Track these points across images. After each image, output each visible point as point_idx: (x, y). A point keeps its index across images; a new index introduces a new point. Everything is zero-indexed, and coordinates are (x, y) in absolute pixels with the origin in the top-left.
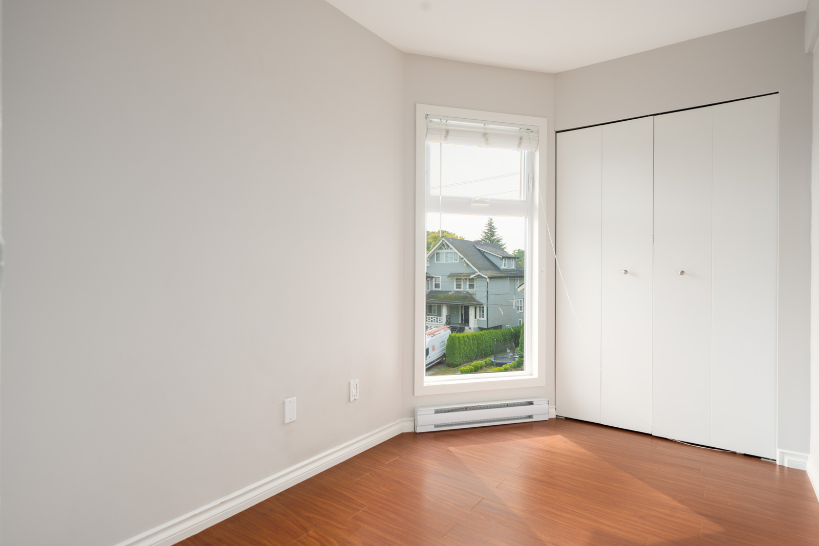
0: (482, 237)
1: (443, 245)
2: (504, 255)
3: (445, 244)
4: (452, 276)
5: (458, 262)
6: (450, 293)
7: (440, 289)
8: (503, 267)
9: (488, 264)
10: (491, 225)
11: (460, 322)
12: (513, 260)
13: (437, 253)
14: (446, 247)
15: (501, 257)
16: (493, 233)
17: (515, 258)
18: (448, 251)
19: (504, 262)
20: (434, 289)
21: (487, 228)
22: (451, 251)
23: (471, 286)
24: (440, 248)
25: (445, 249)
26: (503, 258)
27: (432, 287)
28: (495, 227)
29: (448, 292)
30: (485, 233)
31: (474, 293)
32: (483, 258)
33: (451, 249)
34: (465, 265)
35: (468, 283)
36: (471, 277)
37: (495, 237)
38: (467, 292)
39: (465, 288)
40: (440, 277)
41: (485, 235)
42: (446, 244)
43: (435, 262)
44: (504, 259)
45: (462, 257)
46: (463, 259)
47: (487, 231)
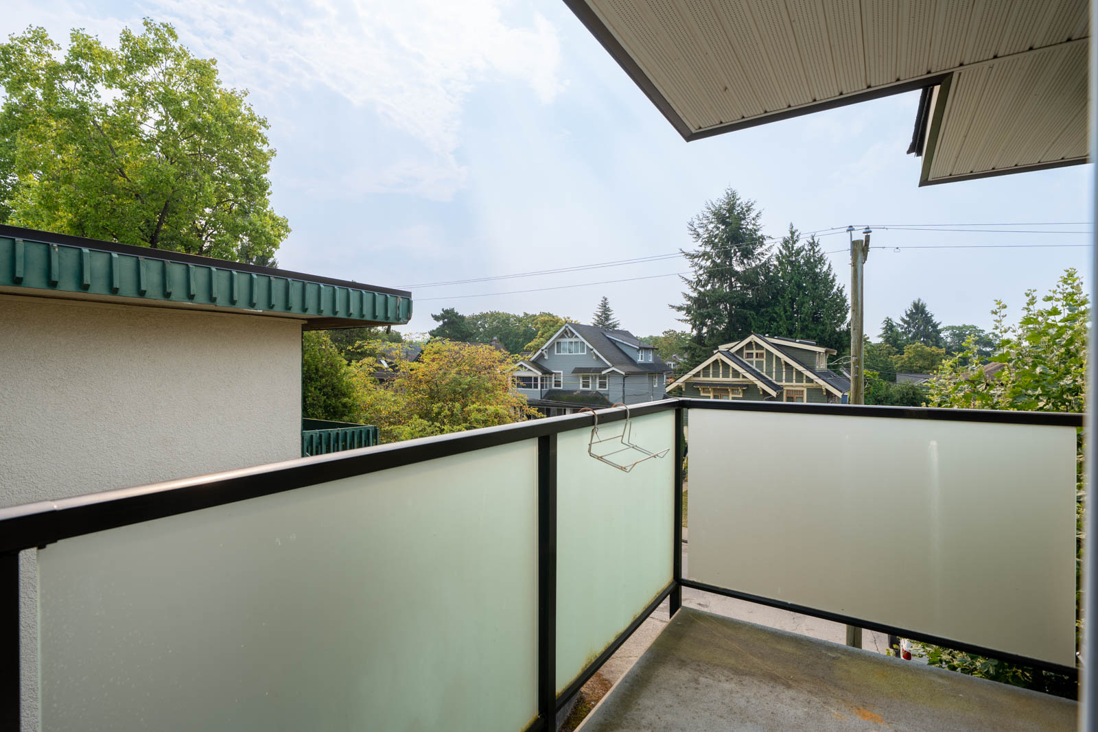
0: (593, 321)
1: (566, 332)
2: (641, 346)
3: (568, 331)
4: (577, 371)
5: (585, 353)
6: (575, 394)
7: (561, 388)
8: (639, 360)
9: (622, 356)
10: (605, 306)
12: (650, 351)
13: (558, 343)
14: (569, 335)
16: (608, 316)
17: (653, 349)
18: (573, 340)
19: (640, 354)
20: (553, 387)
21: (600, 310)
22: (576, 340)
23: (602, 385)
24: (562, 336)
25: (569, 337)
26: (639, 348)
27: (551, 385)
28: (611, 309)
29: (573, 391)
30: (598, 316)
31: (605, 393)
32: (615, 348)
33: (576, 337)
34: (594, 357)
35: (598, 381)
36: (604, 373)
37: (610, 322)
38: (597, 392)
39: (594, 387)
40: (562, 372)
41: (596, 318)
42: (571, 332)
43: (556, 353)
44: (640, 351)
45: (591, 347)
46: (592, 350)
47: (600, 315)
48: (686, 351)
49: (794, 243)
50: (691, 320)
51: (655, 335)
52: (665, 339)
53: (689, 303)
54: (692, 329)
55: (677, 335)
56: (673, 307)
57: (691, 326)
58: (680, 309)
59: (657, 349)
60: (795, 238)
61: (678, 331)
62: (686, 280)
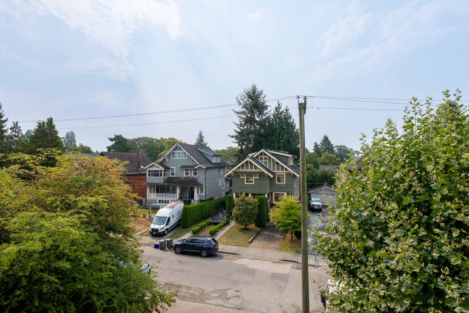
0: (195, 142)
1: (177, 148)
4: (183, 167)
5: (187, 158)
6: (181, 179)
7: (175, 176)
8: (213, 161)
9: (205, 159)
10: (201, 135)
11: (188, 197)
13: (173, 153)
14: (179, 149)
15: (212, 155)
16: (202, 140)
17: (220, 156)
18: (181, 151)
19: (214, 158)
20: (171, 176)
21: (198, 137)
23: (195, 174)
24: (175, 149)
25: (178, 150)
26: (214, 155)
27: (169, 175)
28: (204, 136)
29: (180, 178)
30: (198, 140)
31: (197, 178)
32: (202, 156)
33: (182, 150)
34: (191, 160)
35: (193, 172)
36: (195, 168)
37: (203, 143)
38: (193, 178)
39: (191, 175)
40: (175, 168)
42: (179, 147)
43: (172, 158)
45: (189, 155)
46: (190, 156)
48: (236, 157)
49: (280, 109)
50: (238, 142)
51: (224, 149)
52: (228, 151)
53: (237, 134)
54: (238, 146)
55: (233, 149)
56: (230, 136)
57: (238, 145)
58: (232, 137)
59: (222, 156)
60: (280, 107)
61: (234, 147)
62: (236, 124)
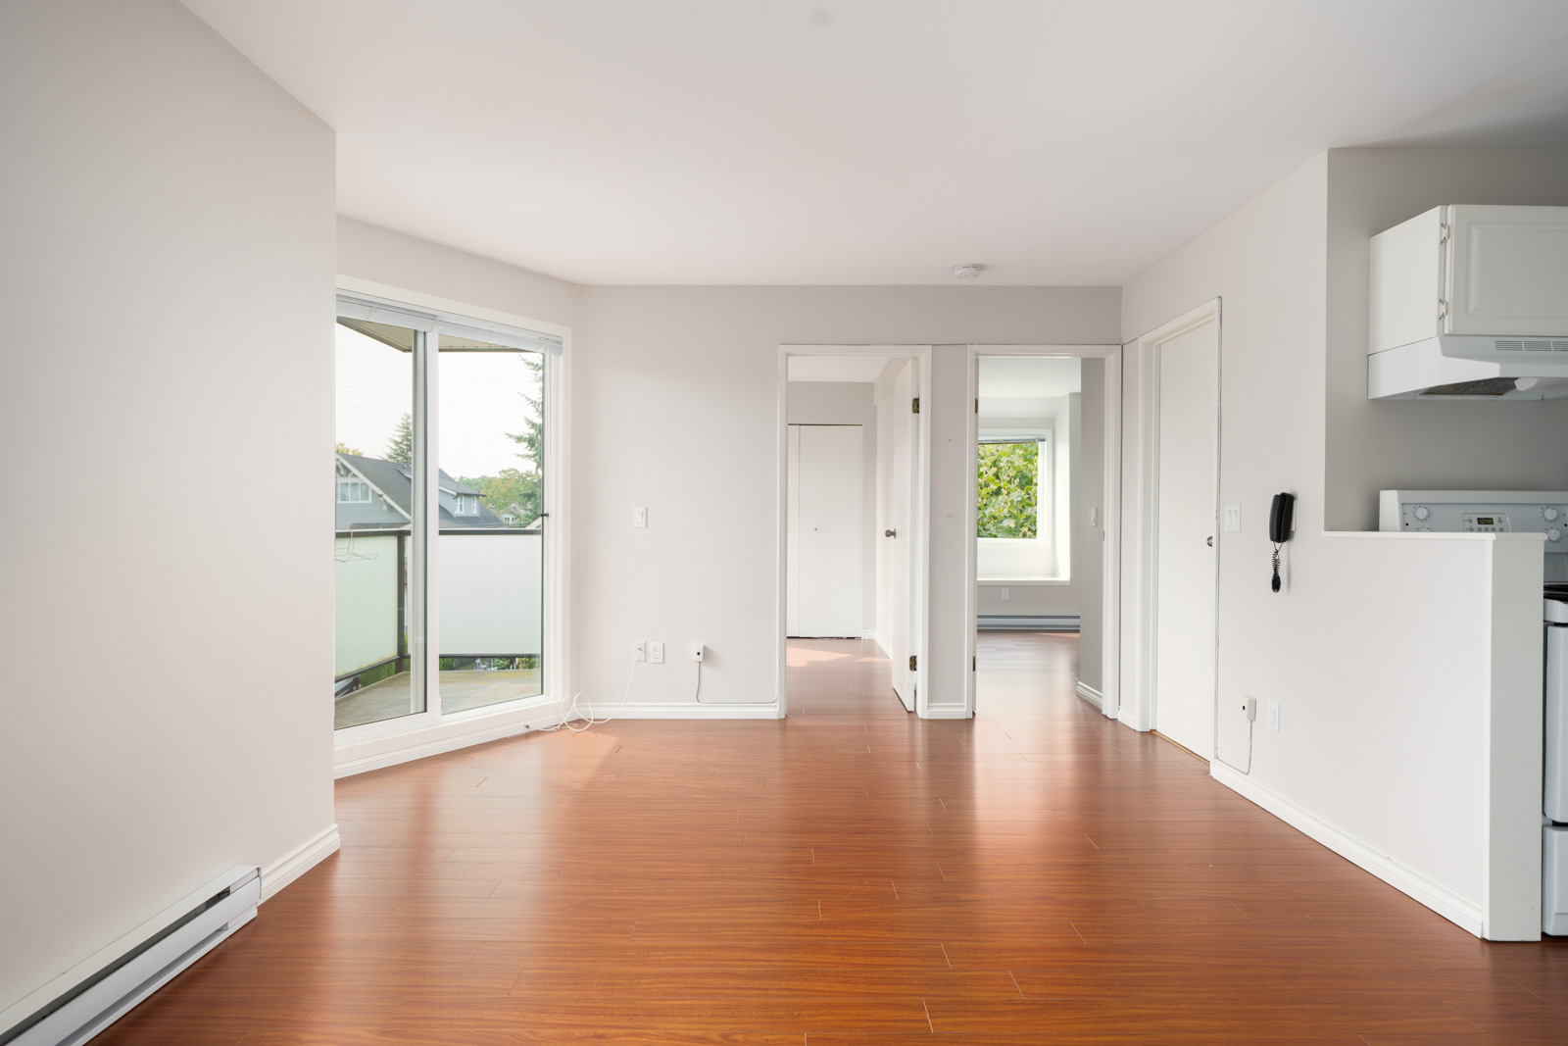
0: (389, 451)
2: (460, 491)
3: (341, 467)
5: (370, 501)
8: (457, 512)
12: (476, 499)
14: (342, 472)
15: (455, 494)
17: (478, 496)
18: (349, 480)
19: (459, 503)
22: (354, 480)
25: (341, 476)
30: (397, 443)
33: (354, 475)
34: (385, 507)
41: (395, 447)
42: (345, 466)
44: (459, 498)
45: (380, 492)
46: (381, 496)
47: (399, 440)
48: (529, 499)
50: (535, 455)
51: (490, 475)
52: (503, 481)
53: (532, 431)
54: (537, 468)
55: (520, 476)
56: (511, 436)
57: (535, 464)
58: (519, 439)
59: (484, 496)
61: (522, 470)
62: (528, 399)
